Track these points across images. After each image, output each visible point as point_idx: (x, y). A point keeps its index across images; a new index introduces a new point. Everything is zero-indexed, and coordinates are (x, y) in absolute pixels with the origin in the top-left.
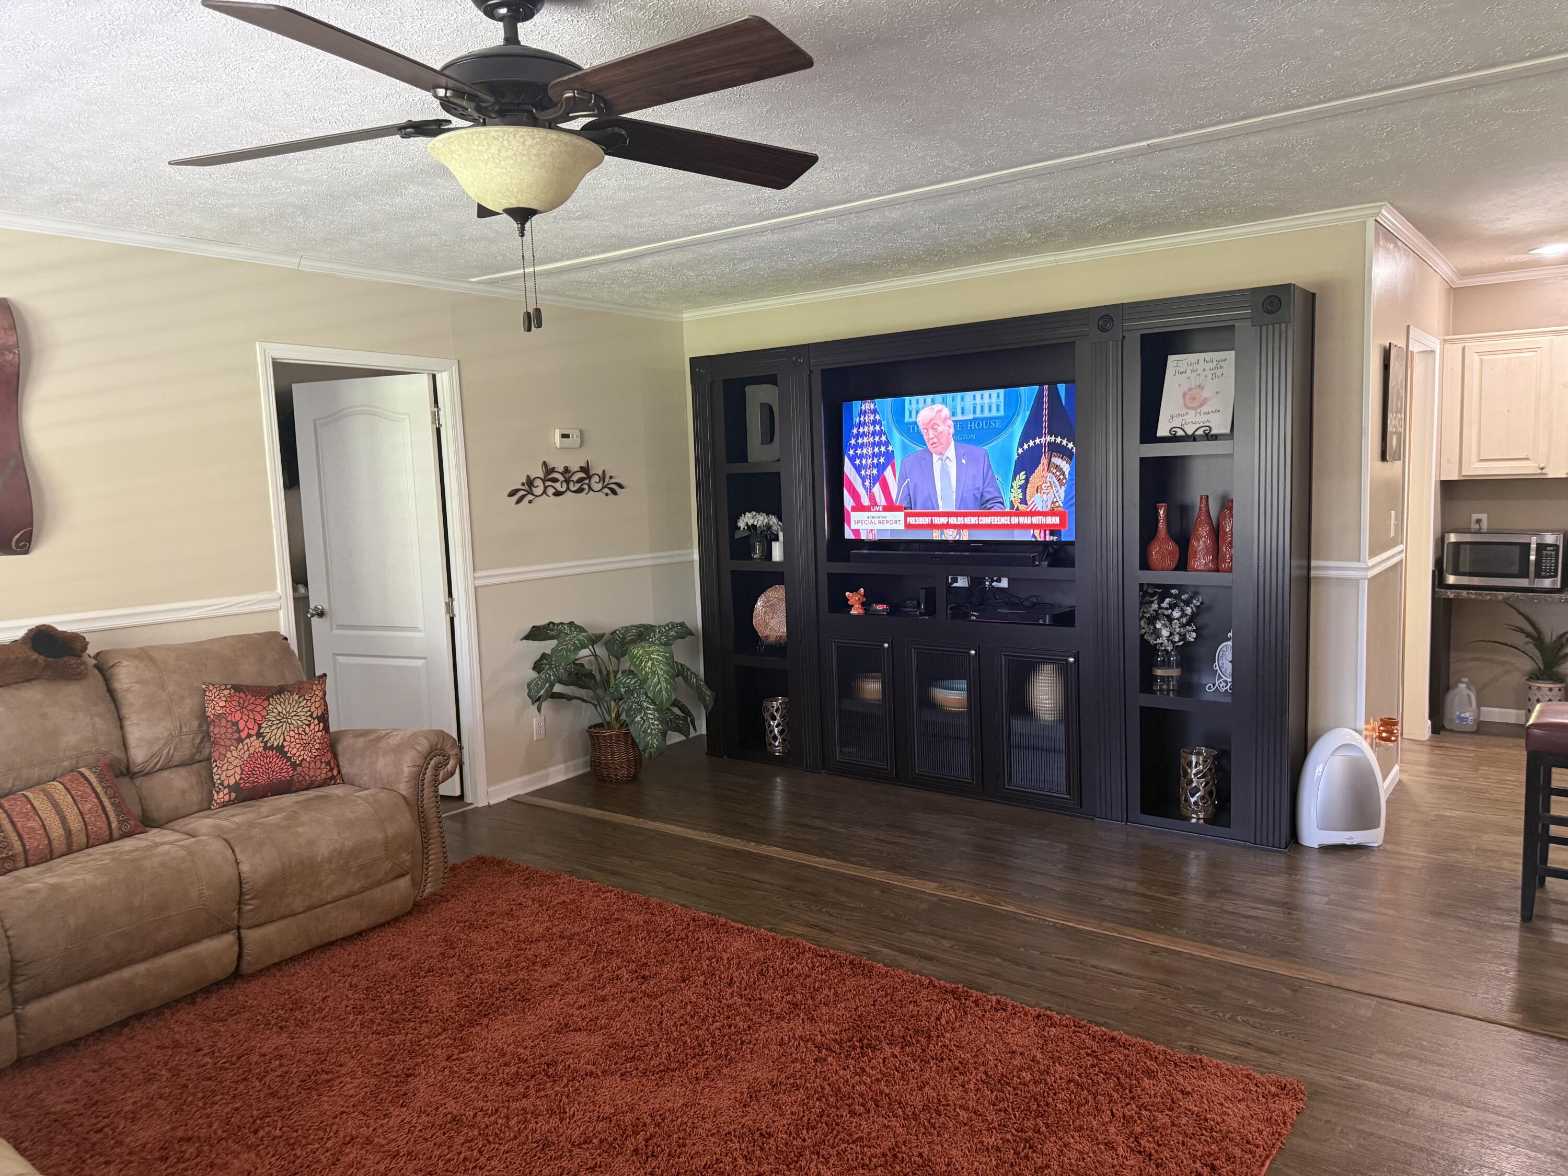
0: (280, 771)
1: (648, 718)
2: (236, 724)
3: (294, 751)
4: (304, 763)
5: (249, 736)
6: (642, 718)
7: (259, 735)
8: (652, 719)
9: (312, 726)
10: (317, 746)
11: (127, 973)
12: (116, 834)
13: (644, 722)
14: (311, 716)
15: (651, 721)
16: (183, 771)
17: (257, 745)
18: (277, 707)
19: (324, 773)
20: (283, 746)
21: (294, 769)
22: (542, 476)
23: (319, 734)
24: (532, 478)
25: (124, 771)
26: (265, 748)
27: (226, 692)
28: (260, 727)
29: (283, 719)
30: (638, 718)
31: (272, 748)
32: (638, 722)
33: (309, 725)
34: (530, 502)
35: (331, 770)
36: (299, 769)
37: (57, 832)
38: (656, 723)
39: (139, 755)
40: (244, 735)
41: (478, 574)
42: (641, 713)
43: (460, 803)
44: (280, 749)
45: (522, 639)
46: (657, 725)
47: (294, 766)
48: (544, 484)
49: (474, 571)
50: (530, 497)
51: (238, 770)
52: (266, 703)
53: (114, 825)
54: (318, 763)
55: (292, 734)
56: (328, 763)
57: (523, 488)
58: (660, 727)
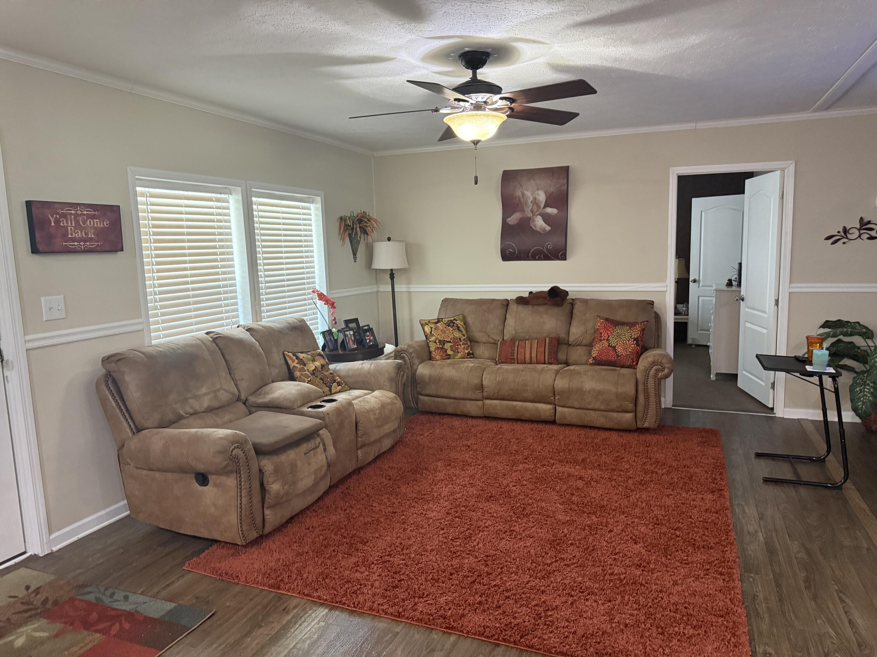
0: (612, 357)
1: (864, 391)
2: (601, 333)
3: (619, 350)
4: (622, 356)
5: (604, 339)
6: (860, 390)
7: (608, 340)
8: (867, 392)
9: (630, 341)
10: (630, 350)
11: (515, 403)
12: (546, 361)
13: (861, 392)
14: (631, 337)
15: (865, 393)
16: (585, 348)
17: (606, 343)
18: (618, 330)
19: (629, 363)
20: (616, 347)
21: (617, 357)
22: (858, 226)
23: (633, 346)
24: (848, 228)
25: (567, 342)
26: (609, 346)
27: (602, 320)
28: (609, 337)
29: (619, 336)
30: (858, 389)
31: (611, 346)
32: (857, 391)
33: (629, 341)
34: (844, 243)
35: (633, 362)
36: (619, 358)
37: (528, 356)
38: (869, 395)
39: (572, 339)
40: (602, 338)
41: (791, 285)
42: (861, 386)
43: (771, 412)
44: (614, 348)
45: (820, 328)
46: (869, 397)
47: (618, 356)
48: (860, 232)
49: (790, 283)
50: (845, 240)
51: (597, 352)
52: (614, 328)
53: (546, 358)
54: (628, 358)
55: (621, 342)
56: (633, 359)
57: (839, 234)
58: (871, 398)
